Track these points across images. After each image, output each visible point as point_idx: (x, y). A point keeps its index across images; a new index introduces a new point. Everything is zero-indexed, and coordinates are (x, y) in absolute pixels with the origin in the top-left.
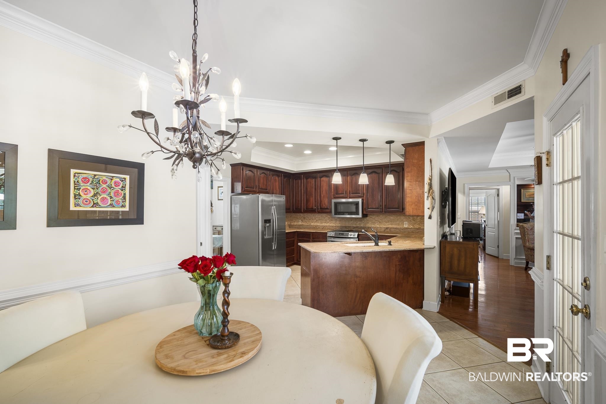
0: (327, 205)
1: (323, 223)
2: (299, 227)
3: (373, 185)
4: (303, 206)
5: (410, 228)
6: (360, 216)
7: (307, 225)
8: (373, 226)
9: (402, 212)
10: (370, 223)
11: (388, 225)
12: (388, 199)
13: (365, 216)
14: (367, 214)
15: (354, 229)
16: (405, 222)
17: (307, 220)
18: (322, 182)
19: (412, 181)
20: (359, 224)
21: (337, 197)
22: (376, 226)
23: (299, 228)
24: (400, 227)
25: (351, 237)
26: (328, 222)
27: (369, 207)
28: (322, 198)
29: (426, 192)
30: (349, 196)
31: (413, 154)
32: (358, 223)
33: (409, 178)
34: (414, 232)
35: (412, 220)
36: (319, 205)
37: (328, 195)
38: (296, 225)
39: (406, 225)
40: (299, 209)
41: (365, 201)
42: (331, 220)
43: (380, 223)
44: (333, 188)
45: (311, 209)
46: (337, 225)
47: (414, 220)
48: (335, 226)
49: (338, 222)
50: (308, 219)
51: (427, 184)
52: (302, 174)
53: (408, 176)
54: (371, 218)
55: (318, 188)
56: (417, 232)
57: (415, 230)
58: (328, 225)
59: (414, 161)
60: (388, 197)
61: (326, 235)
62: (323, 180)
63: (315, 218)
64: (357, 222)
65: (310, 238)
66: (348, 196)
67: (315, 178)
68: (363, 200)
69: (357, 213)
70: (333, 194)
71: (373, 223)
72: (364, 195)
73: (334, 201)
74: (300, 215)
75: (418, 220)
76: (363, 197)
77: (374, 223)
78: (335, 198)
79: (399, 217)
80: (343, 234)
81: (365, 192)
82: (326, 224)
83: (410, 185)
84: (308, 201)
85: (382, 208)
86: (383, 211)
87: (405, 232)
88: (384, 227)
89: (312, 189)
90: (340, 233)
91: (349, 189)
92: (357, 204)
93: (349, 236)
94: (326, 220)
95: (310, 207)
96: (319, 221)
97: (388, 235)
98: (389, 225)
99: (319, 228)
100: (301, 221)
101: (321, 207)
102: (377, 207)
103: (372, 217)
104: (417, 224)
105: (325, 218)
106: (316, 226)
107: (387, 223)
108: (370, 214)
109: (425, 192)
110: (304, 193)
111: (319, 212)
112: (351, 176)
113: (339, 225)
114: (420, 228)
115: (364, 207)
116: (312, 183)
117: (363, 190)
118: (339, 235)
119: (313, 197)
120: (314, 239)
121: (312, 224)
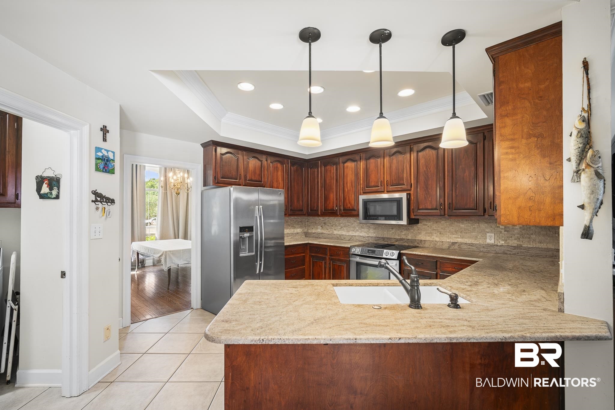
0: (354, 204)
1: (351, 232)
2: (318, 236)
3: (426, 168)
4: (320, 206)
5: (499, 244)
6: (404, 222)
7: (329, 234)
8: (428, 238)
9: (484, 215)
10: (423, 233)
11: (456, 238)
12: (456, 192)
13: (413, 221)
14: (418, 219)
15: (396, 242)
16: (488, 234)
17: (328, 226)
18: (346, 170)
19: (516, 137)
20: (404, 235)
21: (368, 191)
22: (434, 240)
23: (317, 238)
24: (478, 243)
25: (387, 257)
26: (357, 231)
27: (420, 207)
28: (346, 194)
29: (569, 160)
30: (387, 189)
31: (518, 68)
32: (403, 233)
33: (507, 131)
34: (506, 254)
35: (503, 231)
36: (342, 204)
37: (354, 189)
38: (314, 233)
39: (490, 239)
40: (316, 210)
41: (412, 197)
42: (362, 227)
43: (440, 234)
44: (361, 178)
45: (331, 210)
46: (370, 235)
47: (508, 231)
48: (368, 237)
49: (372, 231)
50: (330, 225)
51: (575, 133)
52: (319, 160)
53: (504, 127)
54: (426, 225)
55: (340, 178)
56: (514, 254)
57: (510, 249)
58: (357, 234)
59: (521, 86)
60: (456, 189)
61: (349, 251)
62: (347, 167)
63: (339, 224)
64: (401, 232)
65: (326, 255)
66: (385, 190)
67: (336, 164)
68: (409, 195)
69: (399, 217)
70: (362, 186)
71: (429, 233)
72: (411, 187)
73: (362, 197)
74: (320, 219)
75: (515, 231)
76: (410, 190)
77: (431, 234)
78: (365, 193)
79: (476, 225)
80: (374, 252)
81: (412, 182)
82: (354, 232)
83: (512, 148)
84: (326, 198)
85: (443, 209)
86: (446, 213)
87: (488, 252)
88: (449, 241)
89: (332, 180)
90: (369, 250)
91: (387, 178)
92: (399, 201)
93: (384, 256)
94: (354, 227)
95: (330, 207)
96: (345, 228)
97: (456, 257)
98: (458, 238)
99: (344, 238)
100: (320, 228)
101: (345, 207)
102: (434, 207)
103: (426, 223)
104: (513, 238)
105: (353, 224)
106: (340, 236)
107: (454, 234)
108: (423, 219)
109: (565, 157)
110: (322, 187)
111: (342, 216)
112: (390, 156)
113: (374, 235)
114: (521, 246)
115: (412, 208)
116: (332, 172)
117: (409, 179)
118: (368, 252)
119: (333, 192)
120: (332, 256)
121: (336, 232)
